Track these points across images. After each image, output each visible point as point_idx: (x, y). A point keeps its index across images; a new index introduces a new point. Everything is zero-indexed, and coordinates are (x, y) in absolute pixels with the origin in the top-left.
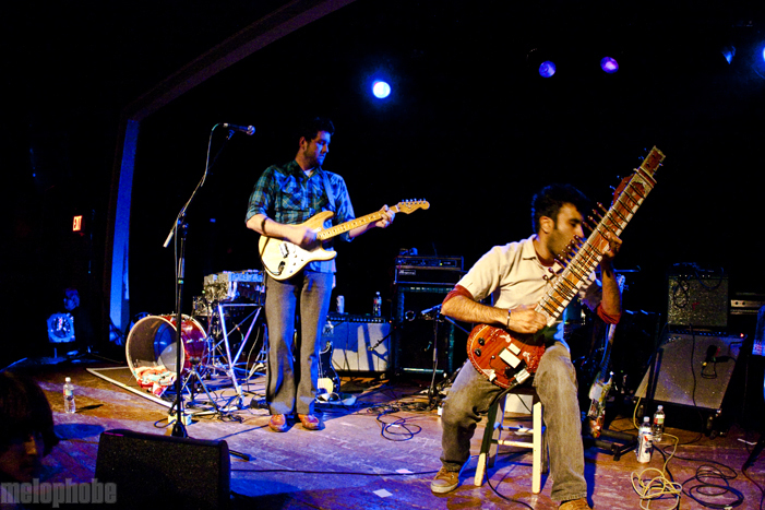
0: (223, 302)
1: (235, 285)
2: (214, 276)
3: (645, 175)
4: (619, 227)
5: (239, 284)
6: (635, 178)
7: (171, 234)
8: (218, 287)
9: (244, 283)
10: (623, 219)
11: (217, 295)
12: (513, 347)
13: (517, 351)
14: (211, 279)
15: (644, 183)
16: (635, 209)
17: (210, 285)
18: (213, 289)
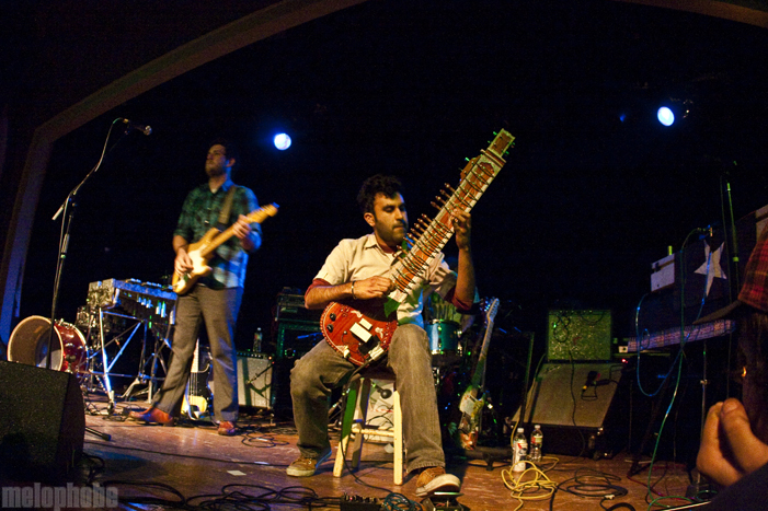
0: (104, 308)
1: (118, 291)
2: (99, 283)
3: (494, 156)
4: (467, 205)
5: (122, 291)
6: (483, 159)
7: (61, 209)
8: (101, 292)
9: (127, 292)
10: (471, 198)
11: (100, 300)
12: (364, 322)
13: (369, 326)
14: (95, 286)
15: (492, 164)
16: (484, 188)
17: (94, 291)
18: (96, 295)
